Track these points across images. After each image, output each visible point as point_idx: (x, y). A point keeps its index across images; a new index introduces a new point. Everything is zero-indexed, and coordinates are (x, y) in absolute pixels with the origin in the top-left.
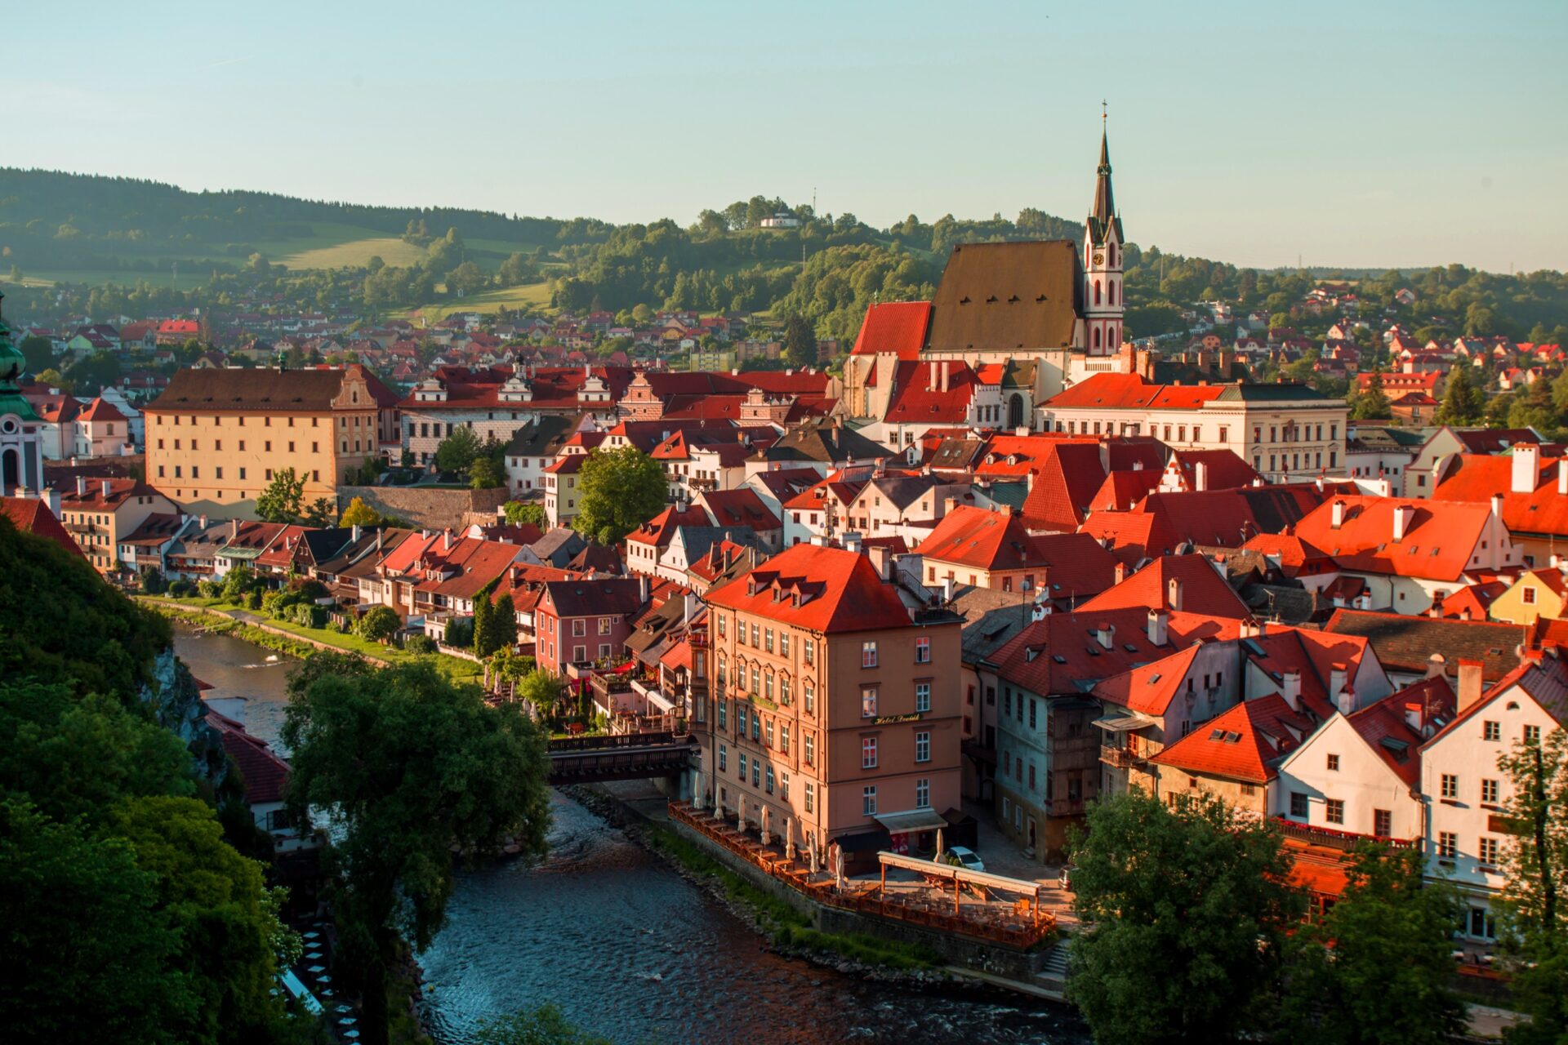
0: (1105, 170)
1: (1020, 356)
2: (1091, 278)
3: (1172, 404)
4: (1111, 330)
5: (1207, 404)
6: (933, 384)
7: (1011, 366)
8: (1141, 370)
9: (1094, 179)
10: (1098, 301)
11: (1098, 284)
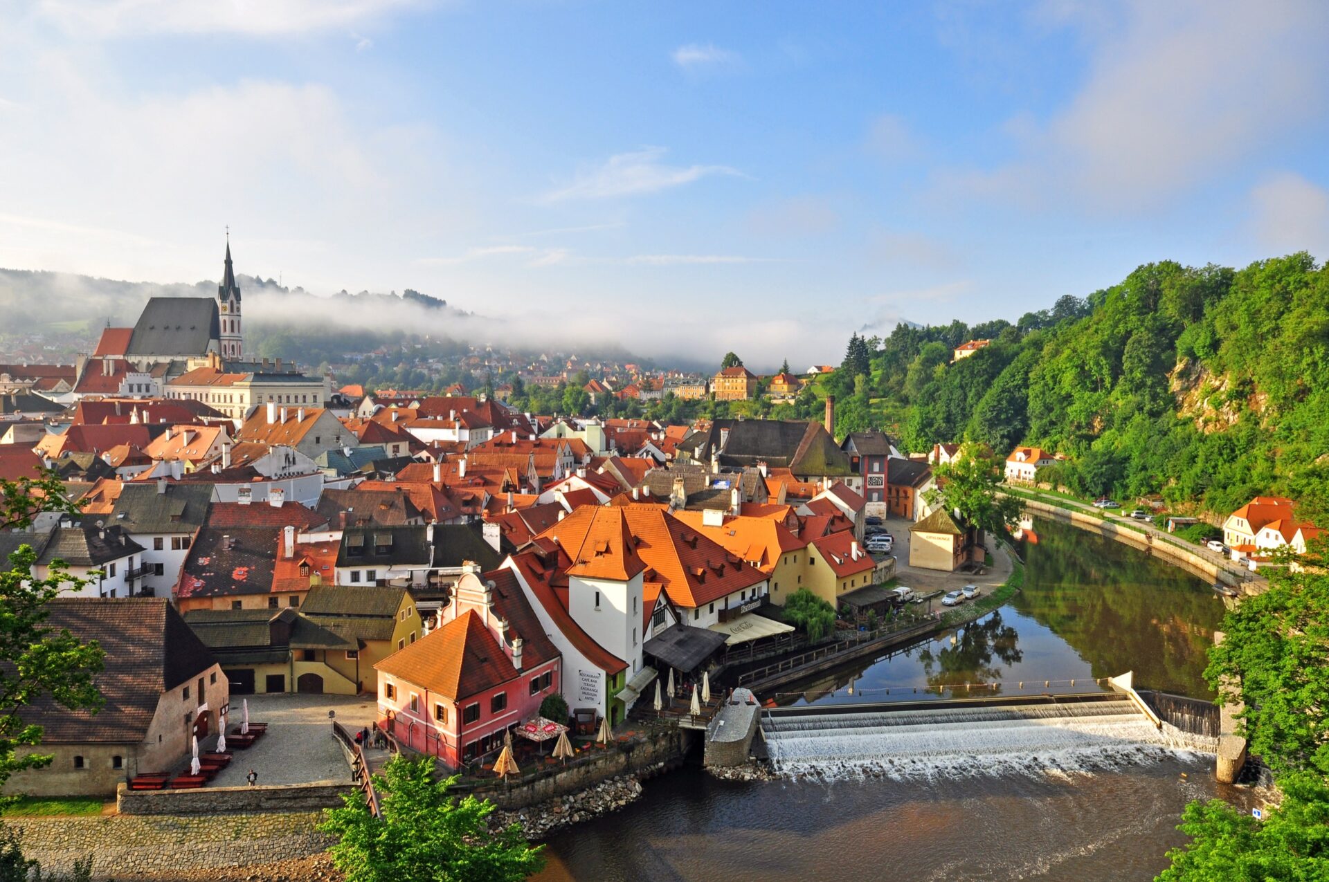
0: (229, 262)
1: (179, 359)
2: (221, 318)
3: (222, 385)
4: (233, 346)
5: (235, 383)
6: (105, 372)
7: (173, 364)
8: (217, 366)
9: (223, 266)
10: (225, 330)
11: (225, 321)
